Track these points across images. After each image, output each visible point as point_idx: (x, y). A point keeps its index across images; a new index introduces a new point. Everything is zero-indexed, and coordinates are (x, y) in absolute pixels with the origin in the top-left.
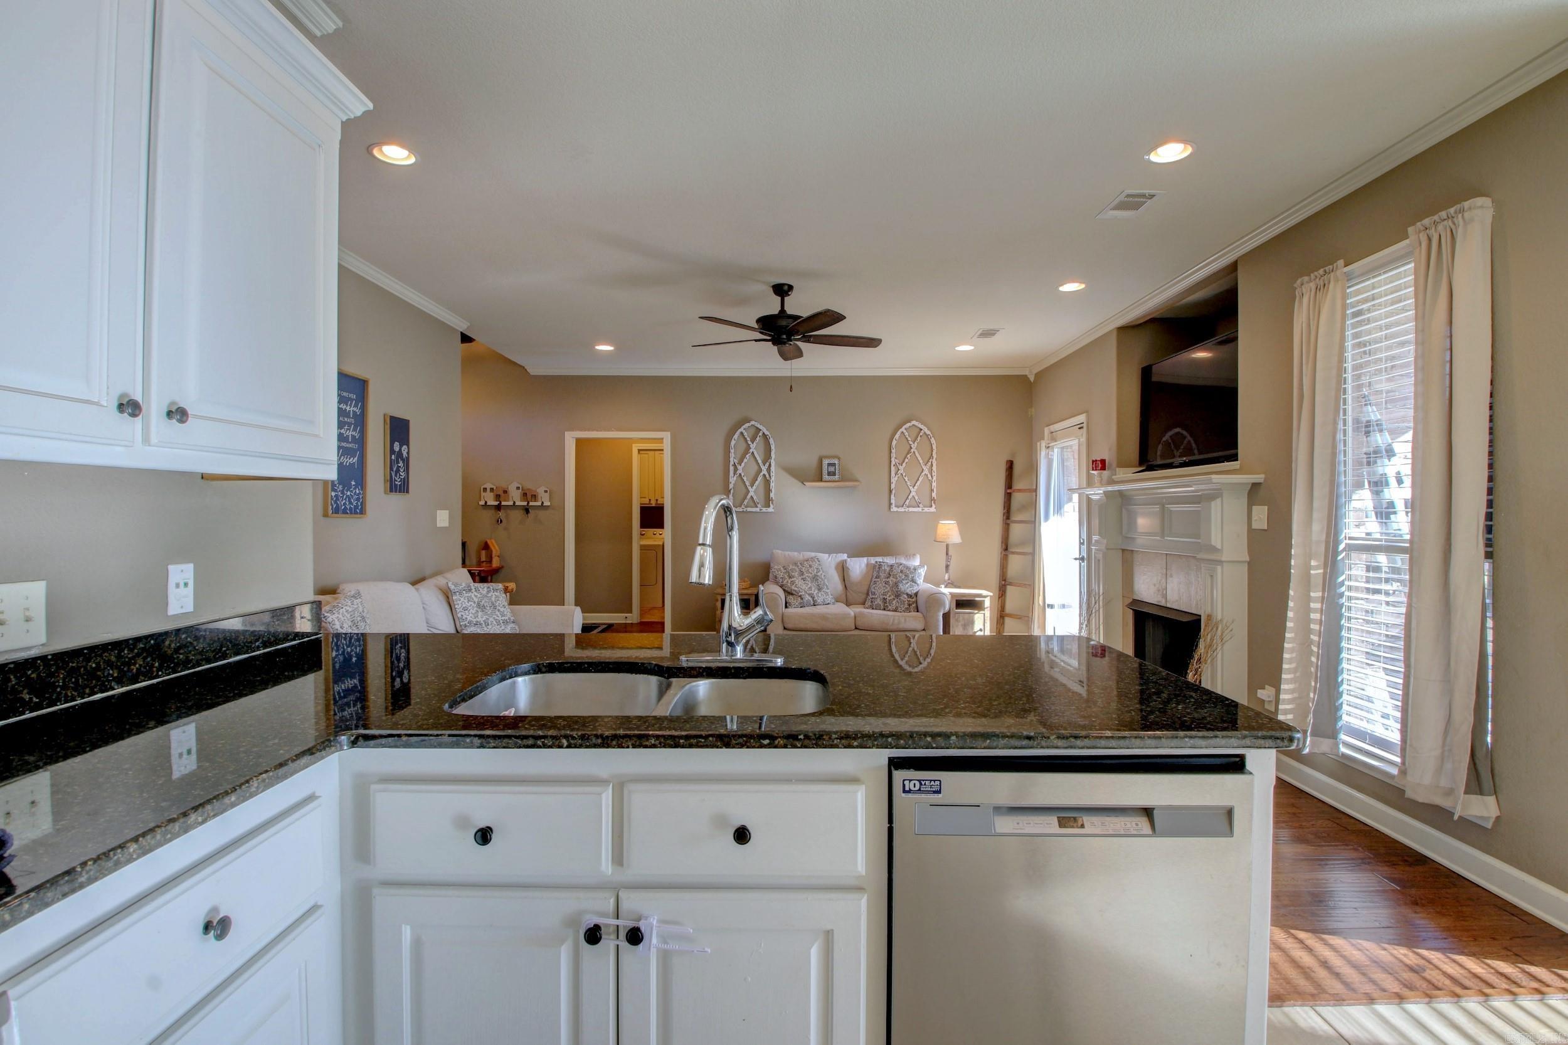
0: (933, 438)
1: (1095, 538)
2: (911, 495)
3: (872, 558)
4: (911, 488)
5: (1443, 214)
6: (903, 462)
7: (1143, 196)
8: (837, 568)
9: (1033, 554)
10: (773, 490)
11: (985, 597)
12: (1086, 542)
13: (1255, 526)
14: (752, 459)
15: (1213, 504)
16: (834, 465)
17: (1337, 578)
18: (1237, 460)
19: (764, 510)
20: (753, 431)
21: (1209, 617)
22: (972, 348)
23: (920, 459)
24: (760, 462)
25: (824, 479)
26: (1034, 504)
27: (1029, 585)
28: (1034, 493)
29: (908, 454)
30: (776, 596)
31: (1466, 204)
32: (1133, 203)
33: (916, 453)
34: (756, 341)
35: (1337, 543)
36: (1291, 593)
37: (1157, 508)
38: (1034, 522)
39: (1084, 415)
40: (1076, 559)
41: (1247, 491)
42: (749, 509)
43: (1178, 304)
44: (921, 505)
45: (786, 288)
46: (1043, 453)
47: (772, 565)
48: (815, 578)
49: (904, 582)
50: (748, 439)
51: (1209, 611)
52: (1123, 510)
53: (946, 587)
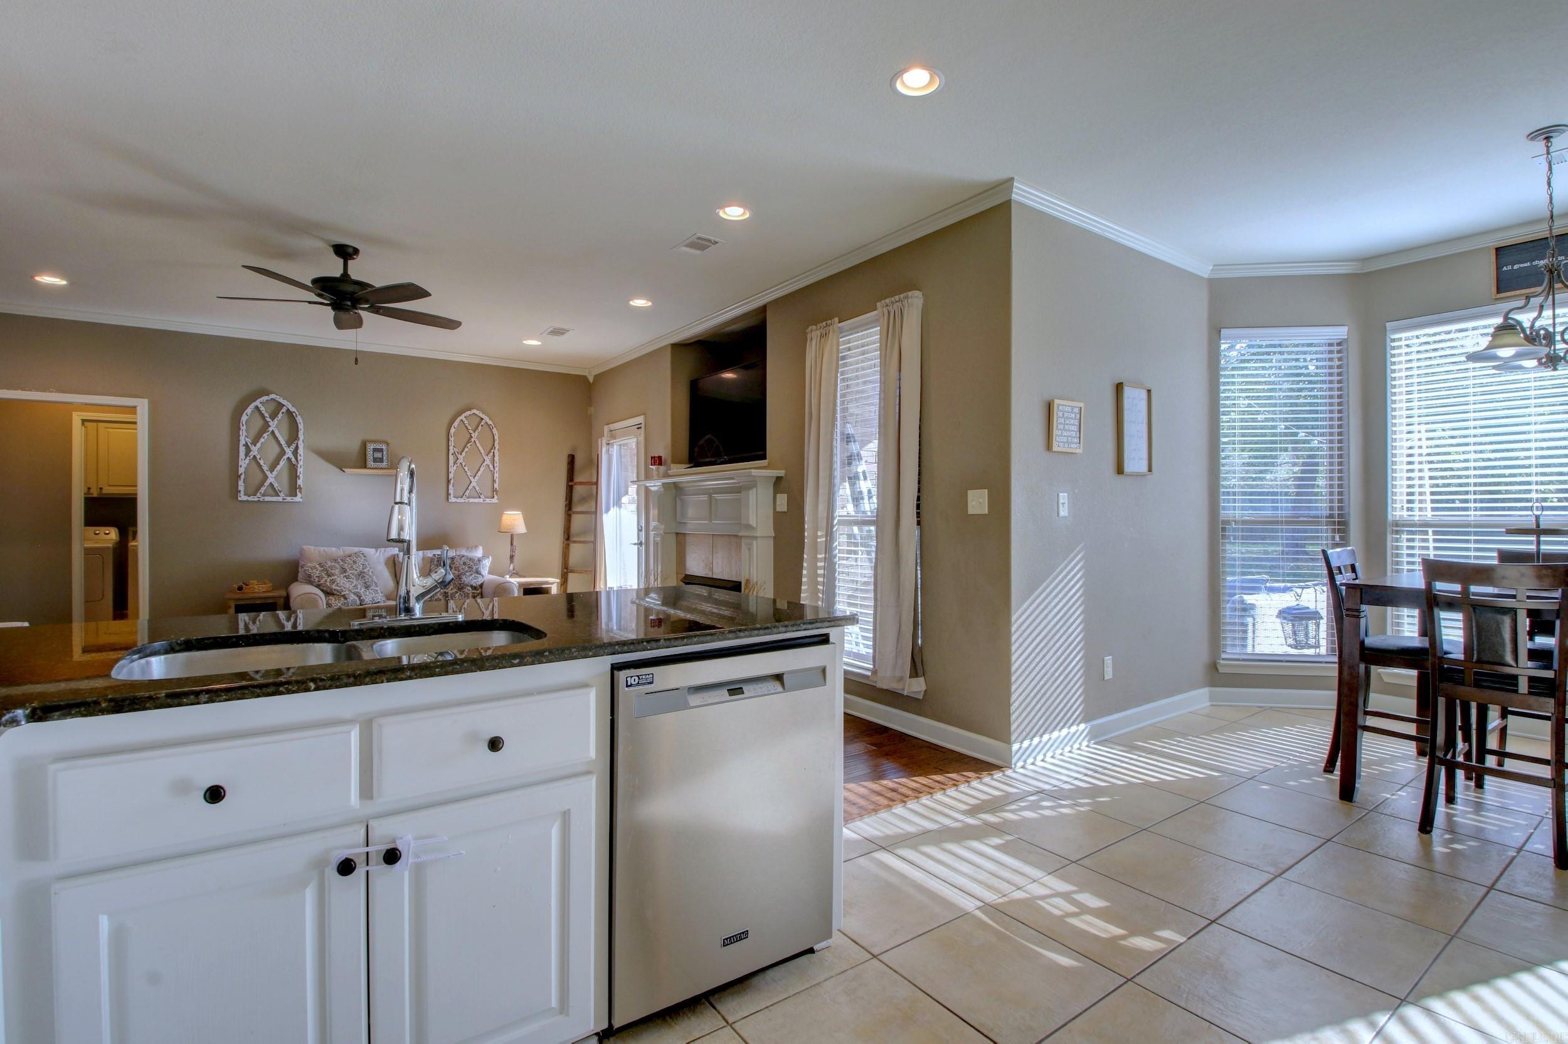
0: (495, 429)
1: (653, 524)
2: (472, 485)
3: (428, 551)
4: (471, 478)
5: (897, 298)
6: (463, 451)
7: (709, 241)
8: (387, 564)
9: (594, 543)
10: (301, 476)
11: (552, 583)
12: (644, 528)
13: (778, 509)
14: (271, 438)
15: (751, 492)
16: (381, 450)
17: (833, 543)
18: (765, 459)
19: (289, 499)
20: (272, 406)
21: (748, 581)
22: (540, 343)
23: (480, 448)
24: (283, 442)
25: (369, 466)
26: (595, 497)
27: (591, 571)
28: (595, 487)
29: (468, 442)
30: (313, 595)
31: (910, 293)
32: (701, 244)
33: (477, 442)
34: (310, 302)
35: (833, 518)
36: (805, 556)
37: (705, 498)
38: (596, 512)
39: (642, 416)
40: (635, 544)
41: (773, 483)
42: (267, 499)
43: (722, 331)
44: (482, 496)
45: (350, 251)
46: (604, 450)
47: (301, 563)
48: (361, 575)
49: (468, 574)
50: (266, 415)
51: (747, 577)
52: (678, 500)
53: (511, 577)
